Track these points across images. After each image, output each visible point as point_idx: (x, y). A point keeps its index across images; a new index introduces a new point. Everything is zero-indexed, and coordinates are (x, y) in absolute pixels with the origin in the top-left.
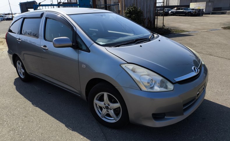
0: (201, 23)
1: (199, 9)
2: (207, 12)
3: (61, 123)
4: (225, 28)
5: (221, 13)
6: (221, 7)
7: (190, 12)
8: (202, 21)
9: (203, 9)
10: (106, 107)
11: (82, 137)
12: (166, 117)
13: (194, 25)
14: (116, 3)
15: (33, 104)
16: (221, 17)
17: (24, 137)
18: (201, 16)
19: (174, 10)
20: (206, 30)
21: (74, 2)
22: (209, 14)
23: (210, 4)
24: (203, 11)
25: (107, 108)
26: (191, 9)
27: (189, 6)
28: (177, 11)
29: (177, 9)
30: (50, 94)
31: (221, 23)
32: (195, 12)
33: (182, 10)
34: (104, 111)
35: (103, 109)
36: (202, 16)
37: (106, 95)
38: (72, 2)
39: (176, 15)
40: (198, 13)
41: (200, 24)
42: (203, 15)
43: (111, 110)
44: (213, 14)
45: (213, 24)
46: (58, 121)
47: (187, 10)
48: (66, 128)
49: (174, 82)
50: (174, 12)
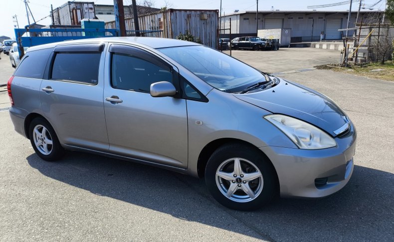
0: (281, 60)
1: (273, 40)
2: (284, 44)
3: (162, 213)
4: (319, 68)
5: (303, 46)
6: (300, 36)
7: (261, 44)
8: (282, 58)
9: (278, 40)
10: (237, 180)
11: (209, 227)
12: (328, 183)
13: (272, 64)
14: (155, 29)
15: (92, 192)
16: (306, 51)
17: (116, 239)
18: (276, 50)
19: (236, 41)
20: (294, 71)
21: (66, 24)
22: (287, 46)
23: (287, 31)
24: (278, 42)
25: (239, 181)
26: (262, 40)
27: (256, 35)
28: (241, 42)
29: (240, 40)
30: (111, 175)
31: (309, 60)
32: (268, 44)
33: (247, 40)
34: (233, 187)
35: (232, 184)
36: (278, 50)
37: (237, 161)
38: (62, 24)
39: (240, 49)
40: (272, 46)
41: (281, 63)
42: (280, 49)
43: (245, 183)
44: (292, 46)
45: (300, 62)
46: (155, 211)
47: (256, 40)
48: (177, 219)
49: (334, 136)
50: (236, 43)
